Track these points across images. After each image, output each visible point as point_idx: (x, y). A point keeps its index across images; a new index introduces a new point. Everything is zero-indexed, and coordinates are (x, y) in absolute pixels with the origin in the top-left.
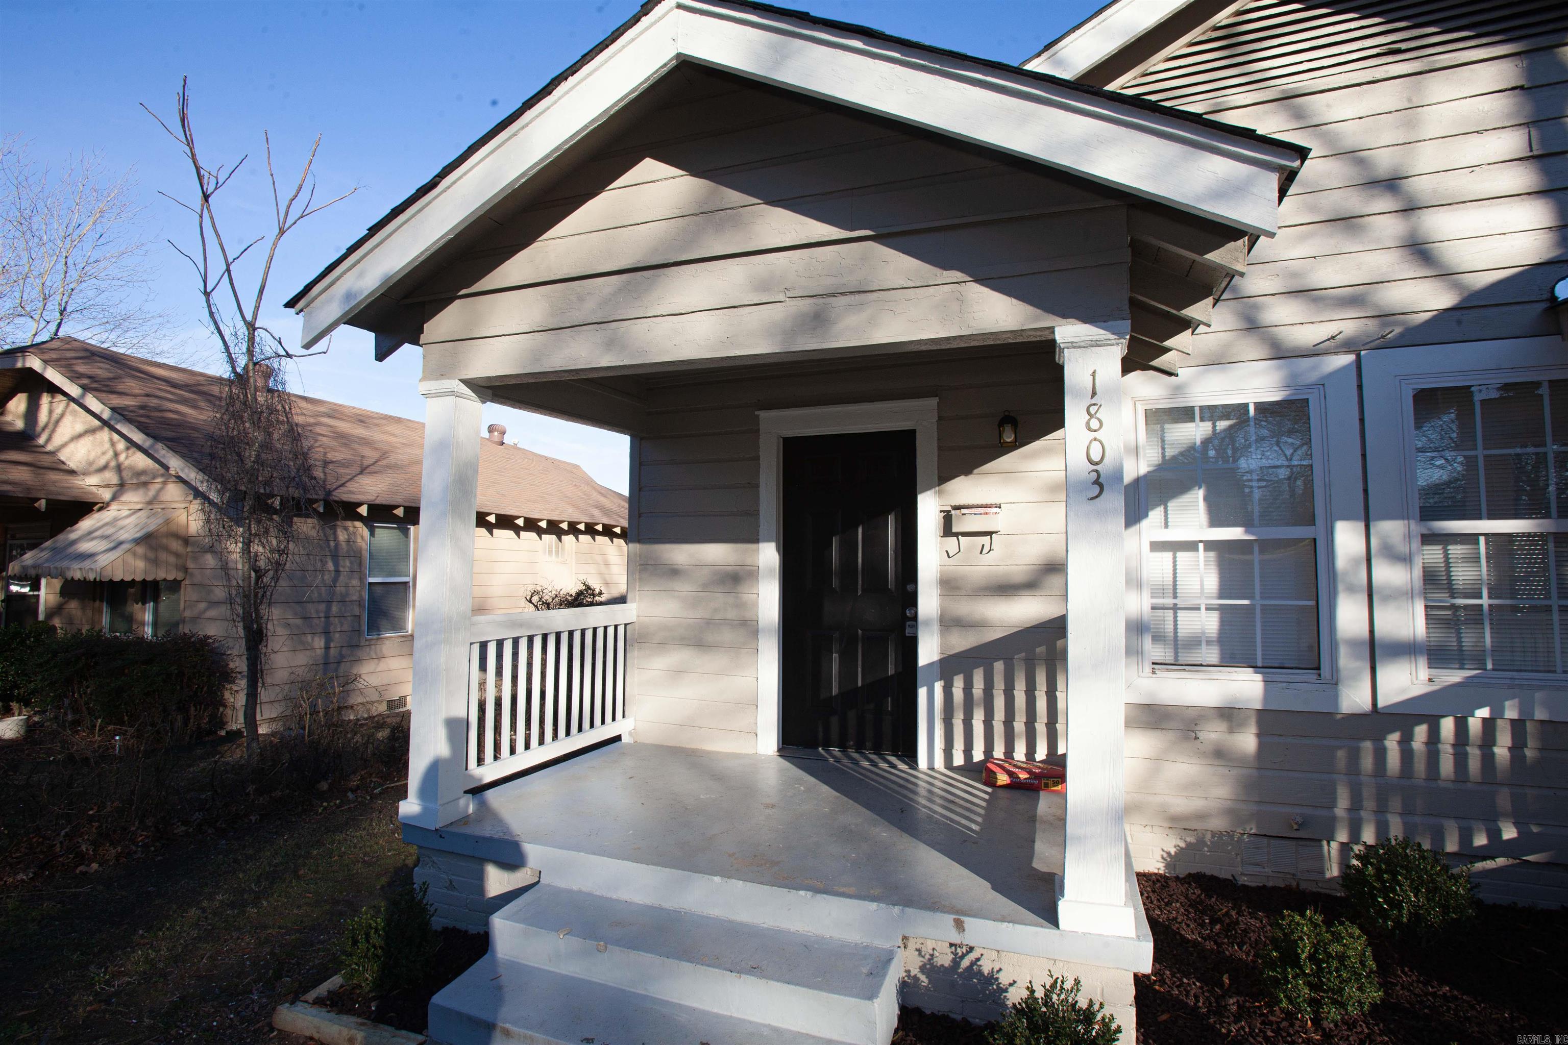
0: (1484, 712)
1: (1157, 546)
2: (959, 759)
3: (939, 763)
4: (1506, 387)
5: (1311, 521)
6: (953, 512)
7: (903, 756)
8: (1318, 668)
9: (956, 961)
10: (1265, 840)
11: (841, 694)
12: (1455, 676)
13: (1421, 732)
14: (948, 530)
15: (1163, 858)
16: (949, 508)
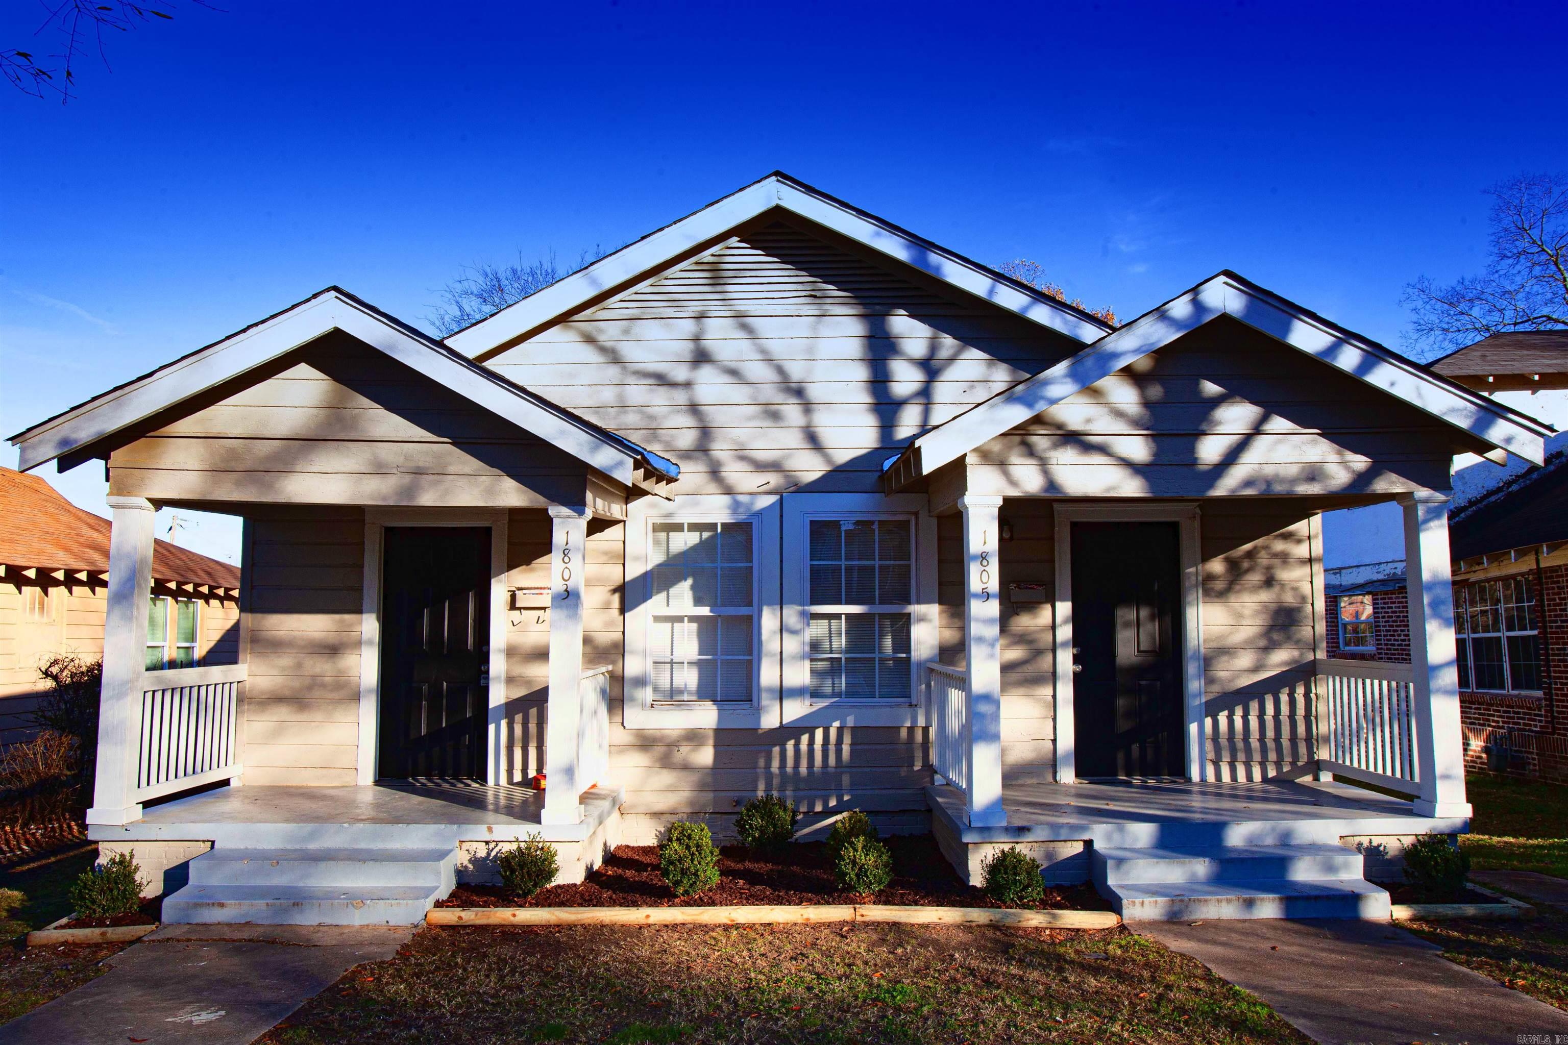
0: (837, 724)
1: (658, 619)
2: (518, 777)
3: (503, 780)
4: (857, 523)
5: (750, 604)
6: (517, 592)
7: (477, 779)
8: (751, 701)
9: (489, 854)
10: (719, 816)
11: (428, 733)
12: (822, 704)
13: (805, 738)
14: (513, 606)
15: (656, 836)
16: (514, 589)
